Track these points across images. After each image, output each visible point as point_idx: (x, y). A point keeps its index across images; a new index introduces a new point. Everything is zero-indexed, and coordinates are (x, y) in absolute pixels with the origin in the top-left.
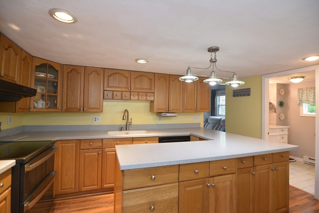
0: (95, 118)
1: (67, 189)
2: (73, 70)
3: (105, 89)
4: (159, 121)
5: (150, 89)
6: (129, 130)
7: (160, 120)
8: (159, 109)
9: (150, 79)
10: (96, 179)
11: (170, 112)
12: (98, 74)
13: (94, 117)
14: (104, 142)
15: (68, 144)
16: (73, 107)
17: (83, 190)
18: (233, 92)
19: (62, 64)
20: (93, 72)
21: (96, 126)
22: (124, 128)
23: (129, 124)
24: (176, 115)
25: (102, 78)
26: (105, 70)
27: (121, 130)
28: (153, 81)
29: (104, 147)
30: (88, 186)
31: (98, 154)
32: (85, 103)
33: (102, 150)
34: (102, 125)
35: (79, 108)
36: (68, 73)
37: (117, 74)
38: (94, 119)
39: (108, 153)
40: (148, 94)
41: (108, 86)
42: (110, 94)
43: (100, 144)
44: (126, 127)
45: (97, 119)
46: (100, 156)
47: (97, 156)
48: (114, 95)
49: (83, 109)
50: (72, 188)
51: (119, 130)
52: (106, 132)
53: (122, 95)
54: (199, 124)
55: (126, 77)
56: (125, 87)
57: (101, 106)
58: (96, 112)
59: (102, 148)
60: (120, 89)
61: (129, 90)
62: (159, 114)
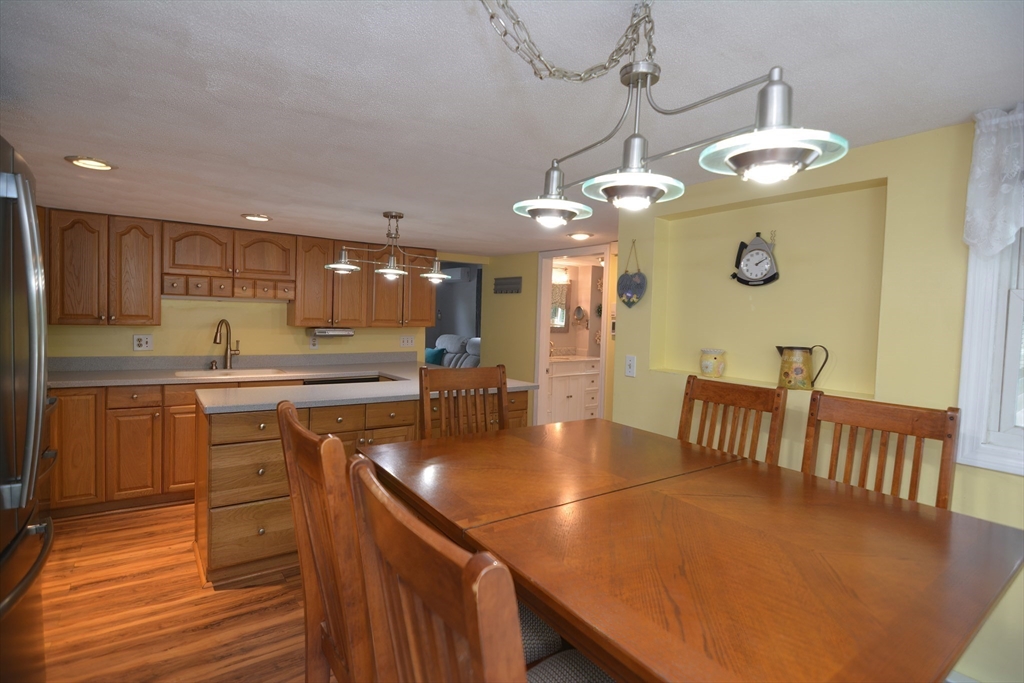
0: (139, 340)
1: (75, 496)
2: (78, 222)
3: (166, 271)
4: (311, 346)
5: (286, 272)
6: (231, 368)
7: (314, 345)
8: (309, 319)
9: (285, 251)
10: (150, 472)
11: (335, 325)
12: (146, 235)
13: (136, 337)
14: (166, 393)
15: (76, 397)
16: (80, 312)
17: (116, 498)
18: (494, 282)
19: (44, 208)
20: (133, 230)
21: (140, 358)
22: (220, 363)
23: (231, 355)
24: (351, 333)
25: (157, 245)
26: (166, 225)
27: (211, 368)
28: (292, 254)
29: (166, 404)
30: (131, 489)
31: (153, 416)
32: (113, 304)
33: (163, 411)
34: (157, 357)
35: (96, 315)
36: (64, 230)
37: (198, 237)
38: (136, 343)
39: (177, 416)
40: (280, 285)
41: (174, 265)
42: (180, 283)
43: (157, 397)
44: (225, 363)
45: (143, 343)
46: (158, 424)
47: (150, 423)
48: (190, 285)
49: (109, 318)
50: (91, 494)
51: (205, 369)
52: (171, 371)
53: (211, 285)
54: (415, 353)
55: (221, 244)
56: (219, 265)
57: (155, 312)
58: (144, 325)
59: (162, 406)
60: (204, 273)
61: (231, 275)
62: (310, 330)
